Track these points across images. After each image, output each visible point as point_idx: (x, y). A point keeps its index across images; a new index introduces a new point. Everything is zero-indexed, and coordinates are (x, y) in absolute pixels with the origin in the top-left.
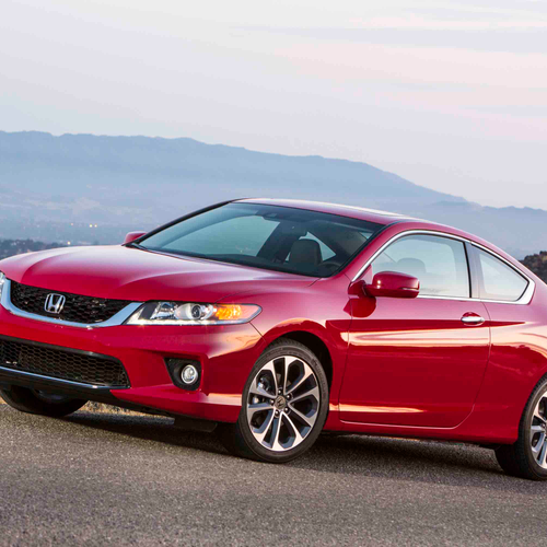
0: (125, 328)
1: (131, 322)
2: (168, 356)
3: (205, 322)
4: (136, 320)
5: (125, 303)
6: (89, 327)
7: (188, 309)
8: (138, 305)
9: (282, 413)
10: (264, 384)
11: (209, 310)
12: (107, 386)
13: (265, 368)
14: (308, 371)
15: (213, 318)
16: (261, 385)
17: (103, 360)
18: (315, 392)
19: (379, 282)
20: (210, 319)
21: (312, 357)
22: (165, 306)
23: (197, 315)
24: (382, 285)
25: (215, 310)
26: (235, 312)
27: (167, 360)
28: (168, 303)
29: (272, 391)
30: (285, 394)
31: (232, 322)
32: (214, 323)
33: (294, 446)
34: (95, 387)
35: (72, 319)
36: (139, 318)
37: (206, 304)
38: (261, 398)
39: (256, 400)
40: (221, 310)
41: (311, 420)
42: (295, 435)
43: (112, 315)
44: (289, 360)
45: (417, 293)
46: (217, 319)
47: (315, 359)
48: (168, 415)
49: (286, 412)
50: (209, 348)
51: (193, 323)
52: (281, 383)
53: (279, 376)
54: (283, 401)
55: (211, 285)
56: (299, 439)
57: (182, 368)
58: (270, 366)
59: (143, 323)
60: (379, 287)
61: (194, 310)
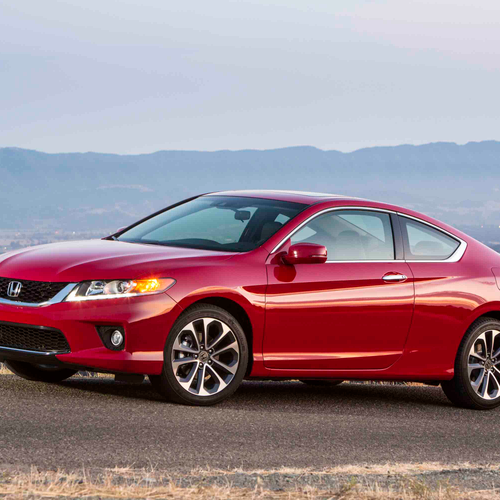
0: (64, 305)
1: (68, 300)
2: (99, 325)
3: (128, 295)
4: (74, 298)
5: (65, 284)
7: (115, 284)
8: (74, 285)
9: (206, 365)
10: (189, 342)
11: (130, 285)
12: (55, 352)
13: (185, 328)
14: (226, 329)
15: (134, 290)
16: (185, 343)
17: (48, 332)
18: (234, 345)
19: (295, 252)
20: (132, 292)
21: (229, 317)
22: (98, 284)
23: (121, 290)
24: (297, 254)
25: (135, 284)
26: (153, 285)
27: (99, 327)
28: (100, 282)
29: (195, 347)
30: (207, 349)
31: (151, 293)
32: (135, 294)
33: (219, 390)
36: (77, 295)
37: (128, 280)
38: (185, 353)
39: (182, 356)
40: (140, 284)
41: (233, 369)
42: (219, 382)
44: (207, 321)
45: (326, 259)
46: (137, 291)
47: (232, 318)
51: (119, 296)
52: (203, 340)
53: (200, 334)
54: (206, 355)
55: (133, 265)
56: (223, 385)
57: (112, 333)
58: (190, 327)
59: (80, 299)
60: (296, 256)
61: (119, 286)
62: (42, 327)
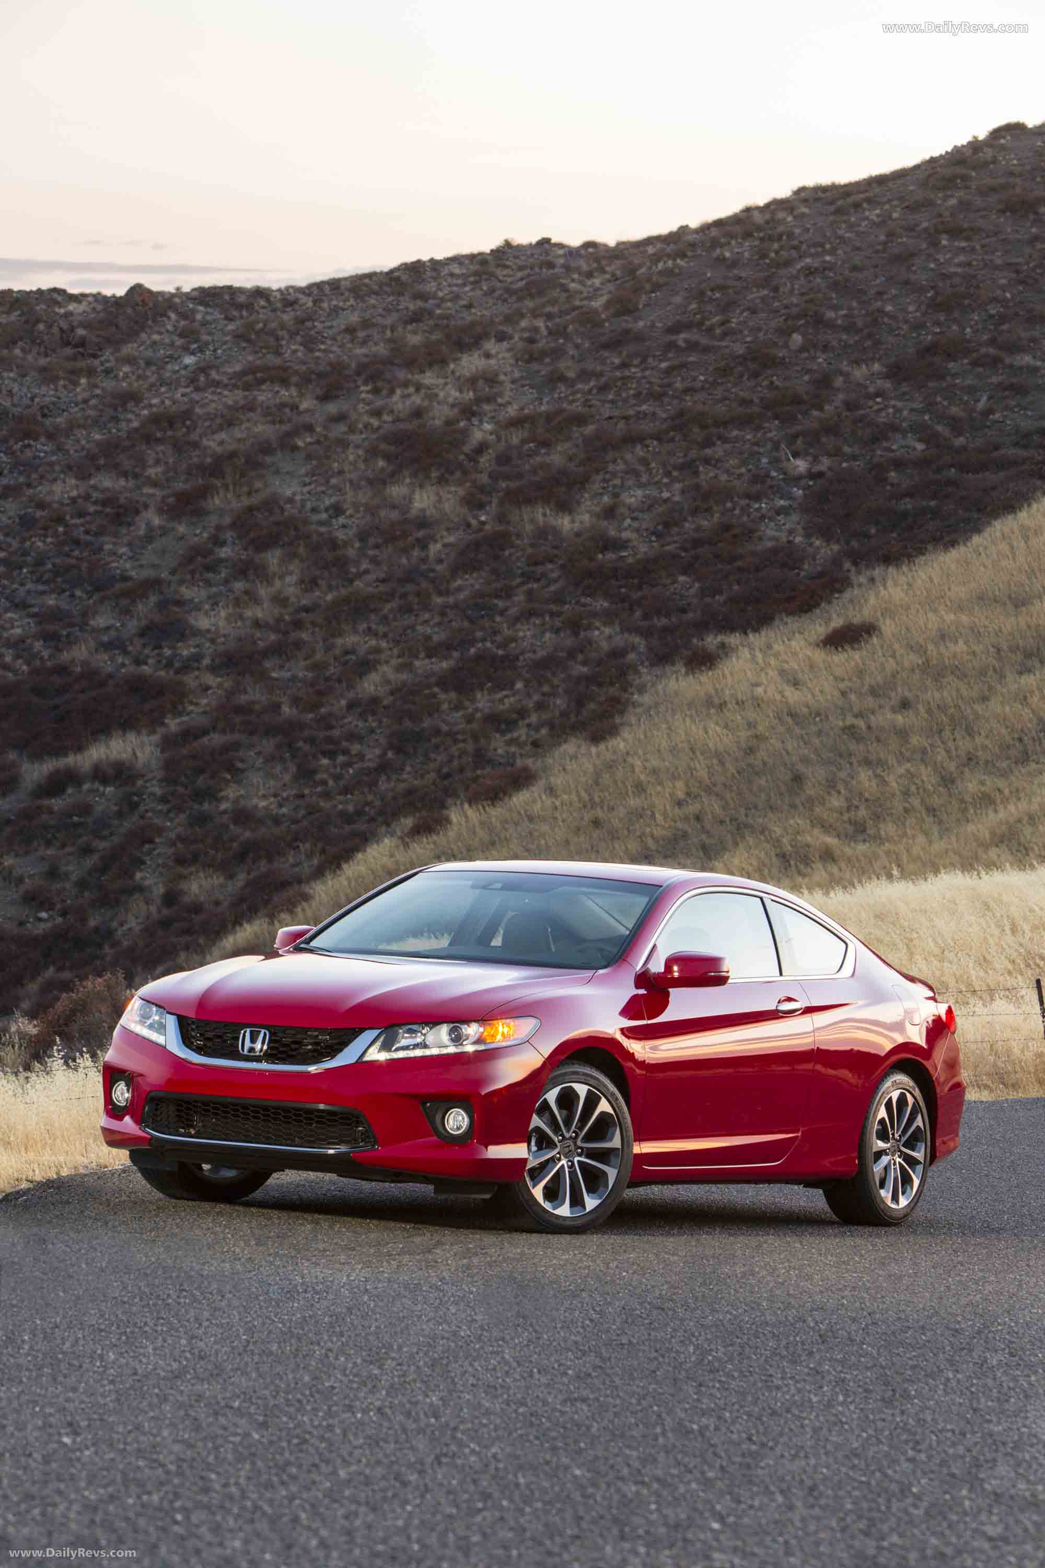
0: (362, 1067)
1: (367, 1058)
2: (423, 1098)
3: (470, 1048)
4: (376, 1055)
5: (358, 1031)
6: (312, 1069)
7: (443, 1031)
8: (376, 1032)
9: (577, 1159)
11: (472, 1030)
12: (343, 1148)
13: (545, 1099)
14: (602, 1103)
15: (479, 1041)
17: (337, 1114)
19: (675, 968)
20: (475, 1043)
22: (410, 1031)
23: (457, 1039)
24: (680, 971)
25: (481, 1029)
26: (506, 1030)
27: (424, 1104)
28: (414, 1027)
31: (504, 1044)
32: (482, 1047)
34: (331, 1152)
35: (283, 1061)
36: (379, 1051)
37: (467, 1021)
39: (534, 1148)
40: (489, 1029)
43: (341, 1050)
45: (728, 978)
46: (485, 1042)
47: (613, 1087)
48: (426, 1180)
49: (580, 1155)
50: (479, 1083)
51: (452, 1050)
52: (568, 1123)
53: (565, 1112)
54: (572, 1146)
55: (469, 995)
57: (446, 1112)
59: (383, 1056)
60: (676, 975)
61: (451, 1032)
62: (322, 1106)
